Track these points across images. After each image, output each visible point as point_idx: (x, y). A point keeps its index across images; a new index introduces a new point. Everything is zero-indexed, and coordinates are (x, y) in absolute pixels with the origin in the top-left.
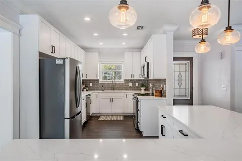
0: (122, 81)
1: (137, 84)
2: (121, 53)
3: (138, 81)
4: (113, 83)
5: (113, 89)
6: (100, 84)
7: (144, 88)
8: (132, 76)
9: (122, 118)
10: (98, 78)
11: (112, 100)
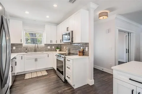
0: (43, 45)
1: (53, 47)
2: (42, 25)
3: (54, 45)
4: (35, 47)
5: (35, 51)
6: (24, 47)
7: (59, 50)
8: (51, 41)
9: (45, 73)
10: (22, 43)
11: (36, 60)
